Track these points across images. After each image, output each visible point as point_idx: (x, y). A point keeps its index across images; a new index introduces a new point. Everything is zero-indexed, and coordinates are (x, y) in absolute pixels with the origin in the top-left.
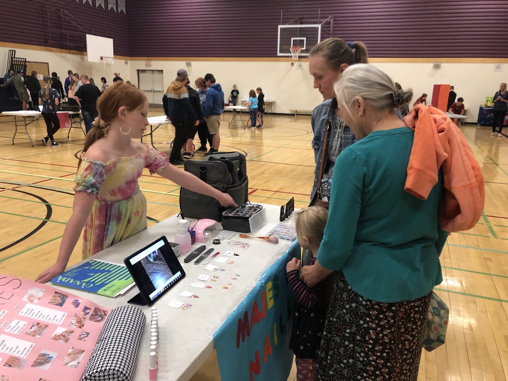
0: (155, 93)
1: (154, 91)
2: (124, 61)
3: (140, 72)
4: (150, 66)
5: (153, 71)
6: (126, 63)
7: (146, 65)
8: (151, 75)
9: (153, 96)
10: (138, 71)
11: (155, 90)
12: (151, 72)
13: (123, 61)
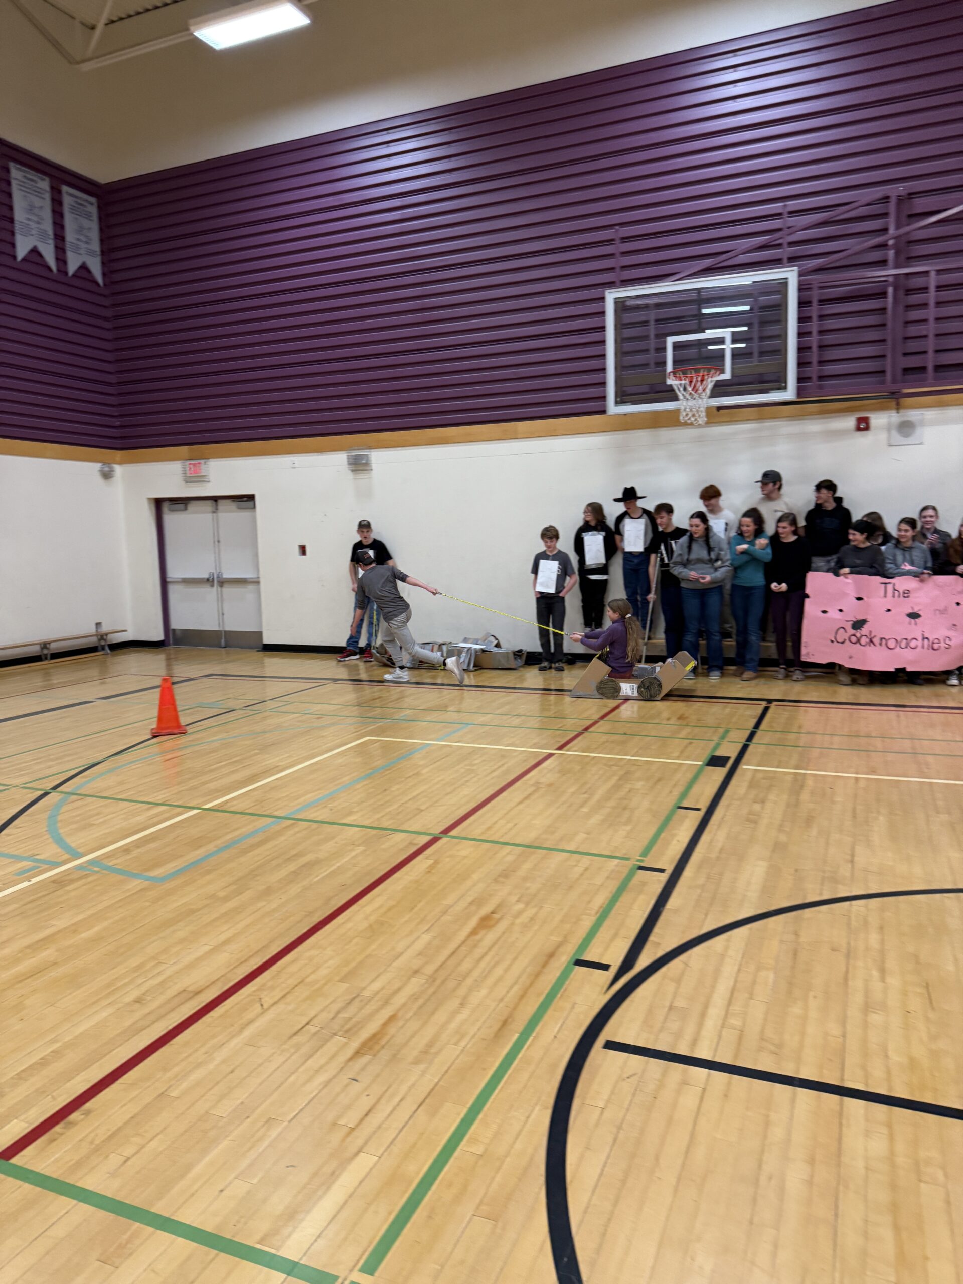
0: (228, 590)
1: (222, 583)
2: (98, 466)
3: (165, 507)
4: (200, 479)
5: (215, 499)
6: (107, 476)
7: (188, 480)
8: (209, 516)
9: (221, 599)
10: (159, 503)
11: (226, 576)
12: (209, 504)
13: (94, 468)
